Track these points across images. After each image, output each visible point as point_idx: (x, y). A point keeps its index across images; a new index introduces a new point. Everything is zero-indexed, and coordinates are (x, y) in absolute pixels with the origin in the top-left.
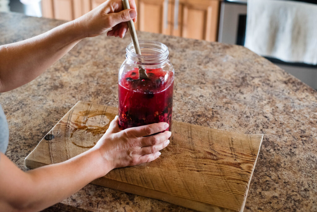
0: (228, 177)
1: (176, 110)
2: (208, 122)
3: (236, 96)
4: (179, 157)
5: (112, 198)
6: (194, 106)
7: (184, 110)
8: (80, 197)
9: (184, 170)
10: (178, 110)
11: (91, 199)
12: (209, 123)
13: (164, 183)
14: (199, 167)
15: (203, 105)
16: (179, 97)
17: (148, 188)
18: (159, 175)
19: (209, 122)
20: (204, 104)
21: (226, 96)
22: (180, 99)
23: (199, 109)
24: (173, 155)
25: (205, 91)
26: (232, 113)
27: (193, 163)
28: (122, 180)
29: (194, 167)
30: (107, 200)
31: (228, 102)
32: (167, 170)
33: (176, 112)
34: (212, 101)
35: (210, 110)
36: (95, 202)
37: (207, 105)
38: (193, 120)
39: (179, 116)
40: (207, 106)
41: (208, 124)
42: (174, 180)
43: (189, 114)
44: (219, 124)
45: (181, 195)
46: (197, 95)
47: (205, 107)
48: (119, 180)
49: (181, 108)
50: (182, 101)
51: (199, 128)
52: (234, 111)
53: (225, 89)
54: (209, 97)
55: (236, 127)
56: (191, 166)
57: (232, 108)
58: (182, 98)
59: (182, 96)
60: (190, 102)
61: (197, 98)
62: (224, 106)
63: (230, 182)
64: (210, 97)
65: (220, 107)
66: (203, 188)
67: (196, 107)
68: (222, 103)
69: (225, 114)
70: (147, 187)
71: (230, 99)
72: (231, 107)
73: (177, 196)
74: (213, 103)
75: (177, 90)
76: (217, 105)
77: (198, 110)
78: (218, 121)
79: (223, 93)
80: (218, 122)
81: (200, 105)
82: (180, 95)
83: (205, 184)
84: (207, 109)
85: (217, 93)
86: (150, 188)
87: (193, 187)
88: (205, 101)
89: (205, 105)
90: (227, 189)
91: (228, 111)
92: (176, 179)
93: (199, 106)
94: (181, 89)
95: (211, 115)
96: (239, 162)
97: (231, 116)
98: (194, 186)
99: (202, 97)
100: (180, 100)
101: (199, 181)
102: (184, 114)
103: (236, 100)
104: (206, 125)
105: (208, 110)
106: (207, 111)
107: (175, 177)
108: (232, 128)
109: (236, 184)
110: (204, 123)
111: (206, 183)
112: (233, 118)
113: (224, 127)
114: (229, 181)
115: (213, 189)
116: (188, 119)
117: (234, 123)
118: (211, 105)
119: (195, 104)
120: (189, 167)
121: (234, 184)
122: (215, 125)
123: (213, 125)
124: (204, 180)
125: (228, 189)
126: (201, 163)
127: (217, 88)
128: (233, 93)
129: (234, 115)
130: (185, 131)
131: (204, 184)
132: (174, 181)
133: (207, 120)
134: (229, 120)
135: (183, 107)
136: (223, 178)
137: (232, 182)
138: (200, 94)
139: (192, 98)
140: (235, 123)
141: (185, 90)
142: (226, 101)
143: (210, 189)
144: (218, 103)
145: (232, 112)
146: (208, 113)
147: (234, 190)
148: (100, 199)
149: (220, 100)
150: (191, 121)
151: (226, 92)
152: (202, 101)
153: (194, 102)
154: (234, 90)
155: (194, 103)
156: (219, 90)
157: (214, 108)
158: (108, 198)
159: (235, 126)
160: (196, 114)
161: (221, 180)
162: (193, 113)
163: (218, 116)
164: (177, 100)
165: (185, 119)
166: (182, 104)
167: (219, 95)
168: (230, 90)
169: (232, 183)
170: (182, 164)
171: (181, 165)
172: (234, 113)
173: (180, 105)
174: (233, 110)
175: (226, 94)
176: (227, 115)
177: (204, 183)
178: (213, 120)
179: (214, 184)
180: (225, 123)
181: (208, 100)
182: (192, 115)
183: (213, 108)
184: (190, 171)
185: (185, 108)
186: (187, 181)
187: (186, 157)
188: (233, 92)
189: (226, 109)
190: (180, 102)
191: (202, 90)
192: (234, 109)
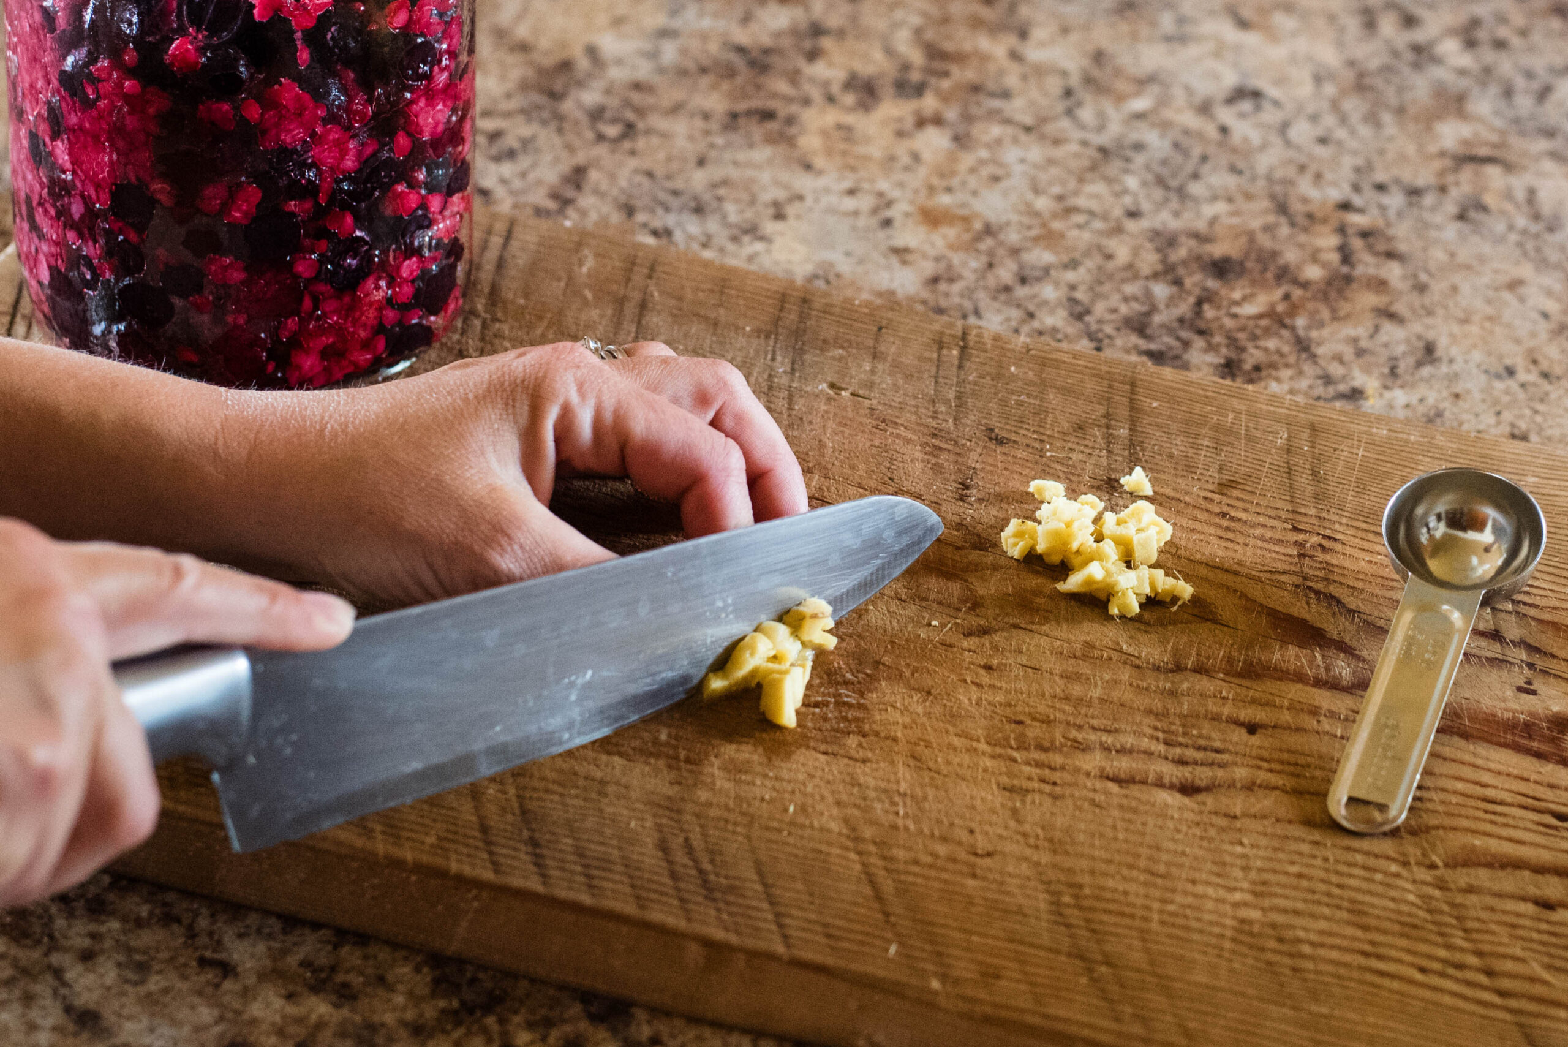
0: (1457, 841)
1: (1014, 218)
2: (1300, 322)
3: (1555, 97)
4: (1023, 659)
5: (434, 994)
6: (1174, 183)
7: (1091, 213)
8: (142, 990)
9: (1067, 777)
10: (1037, 214)
11: (236, 1005)
12: (1314, 334)
13: (879, 897)
14: (1199, 755)
15: (1254, 179)
16: (1044, 102)
17: (733, 939)
18: (834, 826)
19: (1308, 328)
20: (1264, 162)
21: (1461, 99)
22: (1056, 118)
23: (1220, 207)
24: (965, 644)
25: (1278, 53)
26: (1520, 245)
27: (1149, 712)
28: (496, 866)
29: (1149, 754)
30: (389, 1018)
31: (1483, 151)
32: (905, 777)
33: (1013, 237)
34: (1339, 143)
35: (1324, 221)
36: (280, 1032)
37: (1291, 172)
38: (1171, 301)
39: (1047, 270)
40: (1287, 182)
41: (1303, 346)
42: (973, 866)
43: (1136, 251)
44: (1400, 349)
45: (1025, 1003)
46: (1204, 88)
47: (1278, 189)
48: (467, 870)
49: (1060, 198)
50: (1077, 135)
51: (1207, 400)
52: (1534, 228)
53: (1452, 32)
54: (1311, 108)
55: (1545, 375)
56: (1129, 740)
57: (1518, 206)
58: (1069, 112)
59: (1068, 93)
60: (1139, 147)
61: (1205, 108)
62: (1443, 189)
63: (1470, 890)
64: (1325, 105)
65: (1414, 193)
66: (1227, 944)
67: (1196, 189)
68: (1430, 157)
69: (1452, 255)
70: (719, 935)
71: (1498, 123)
72: (1508, 195)
73: (989, 1010)
74: (1348, 162)
75: (1023, 34)
76: (1380, 176)
77: (1213, 221)
78: (1392, 316)
79: (1439, 73)
80: (1390, 332)
81: (1234, 169)
82: (1054, 85)
83: (1246, 904)
84: (1296, 207)
85: (1386, 70)
86: (750, 943)
87: (1144, 935)
88: (1275, 139)
89: (1279, 174)
90: (1442, 953)
91: (1477, 228)
92: (988, 862)
93: (1219, 179)
94: (1065, 30)
95: (1324, 265)
96: (1556, 709)
97: (1503, 279)
98: (1155, 926)
99: (1246, 106)
100: (1050, 129)
101: (1194, 882)
102: (1087, 253)
103: (1550, 133)
104: (1286, 349)
105: (1301, 220)
106: (1293, 224)
107: (982, 845)
108: (1513, 384)
109: (1530, 908)
110: (1267, 332)
111: (1255, 894)
112: (1522, 290)
113: (1444, 369)
114: (1462, 878)
115: (1322, 952)
116: (1126, 299)
117: (1533, 335)
118: (1329, 176)
119: (1189, 168)
120: (1106, 749)
121: (1510, 905)
122: (1360, 353)
123: (1348, 352)
124: (1238, 873)
125: (1458, 957)
126: (1216, 718)
127: (1388, 26)
128: (1529, 75)
129: (1537, 269)
130: (1080, 428)
131: (1236, 905)
132: (970, 882)
133: (1294, 310)
134: (1490, 311)
135: (1076, 193)
136: (1413, 851)
137: (1496, 887)
138: (1230, 79)
139: (1155, 110)
140: (1544, 336)
141: (1103, 36)
142: (1466, 143)
143: (1291, 955)
144: (1391, 156)
145: (1513, 237)
146: (1301, 246)
147: (1509, 966)
148: (320, 1008)
149: (1412, 127)
150: (1149, 314)
151: (1462, 59)
152: (1246, 139)
153: (1176, 145)
154: (1531, 49)
155: (1178, 158)
156: (1402, 39)
157: (1357, 200)
158: (399, 999)
159: (1545, 365)
160: (1198, 258)
161: (1394, 868)
162: (1165, 241)
163: (1394, 272)
164: (1028, 129)
165: (1097, 296)
166: (1074, 164)
167: (1401, 90)
168: (1500, 45)
169: (1489, 900)
170: (1048, 721)
171: (1034, 732)
172: (1538, 250)
173: (1054, 171)
174: (1521, 222)
175: (1464, 83)
176: (1468, 267)
177: (1238, 896)
178: (1344, 308)
179: (1326, 911)
180: (1452, 336)
181: (1302, 132)
182: (1163, 261)
183: (1345, 206)
184: (1113, 787)
185: (1091, 196)
186: (1086, 879)
187: (1085, 657)
188: (1527, 61)
189: (1461, 217)
190: (1057, 142)
191: (1251, 39)
192: (1537, 217)
